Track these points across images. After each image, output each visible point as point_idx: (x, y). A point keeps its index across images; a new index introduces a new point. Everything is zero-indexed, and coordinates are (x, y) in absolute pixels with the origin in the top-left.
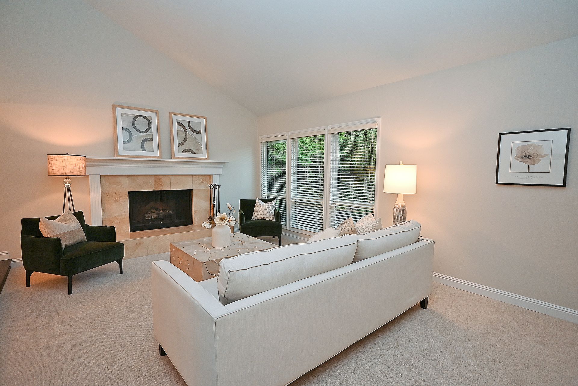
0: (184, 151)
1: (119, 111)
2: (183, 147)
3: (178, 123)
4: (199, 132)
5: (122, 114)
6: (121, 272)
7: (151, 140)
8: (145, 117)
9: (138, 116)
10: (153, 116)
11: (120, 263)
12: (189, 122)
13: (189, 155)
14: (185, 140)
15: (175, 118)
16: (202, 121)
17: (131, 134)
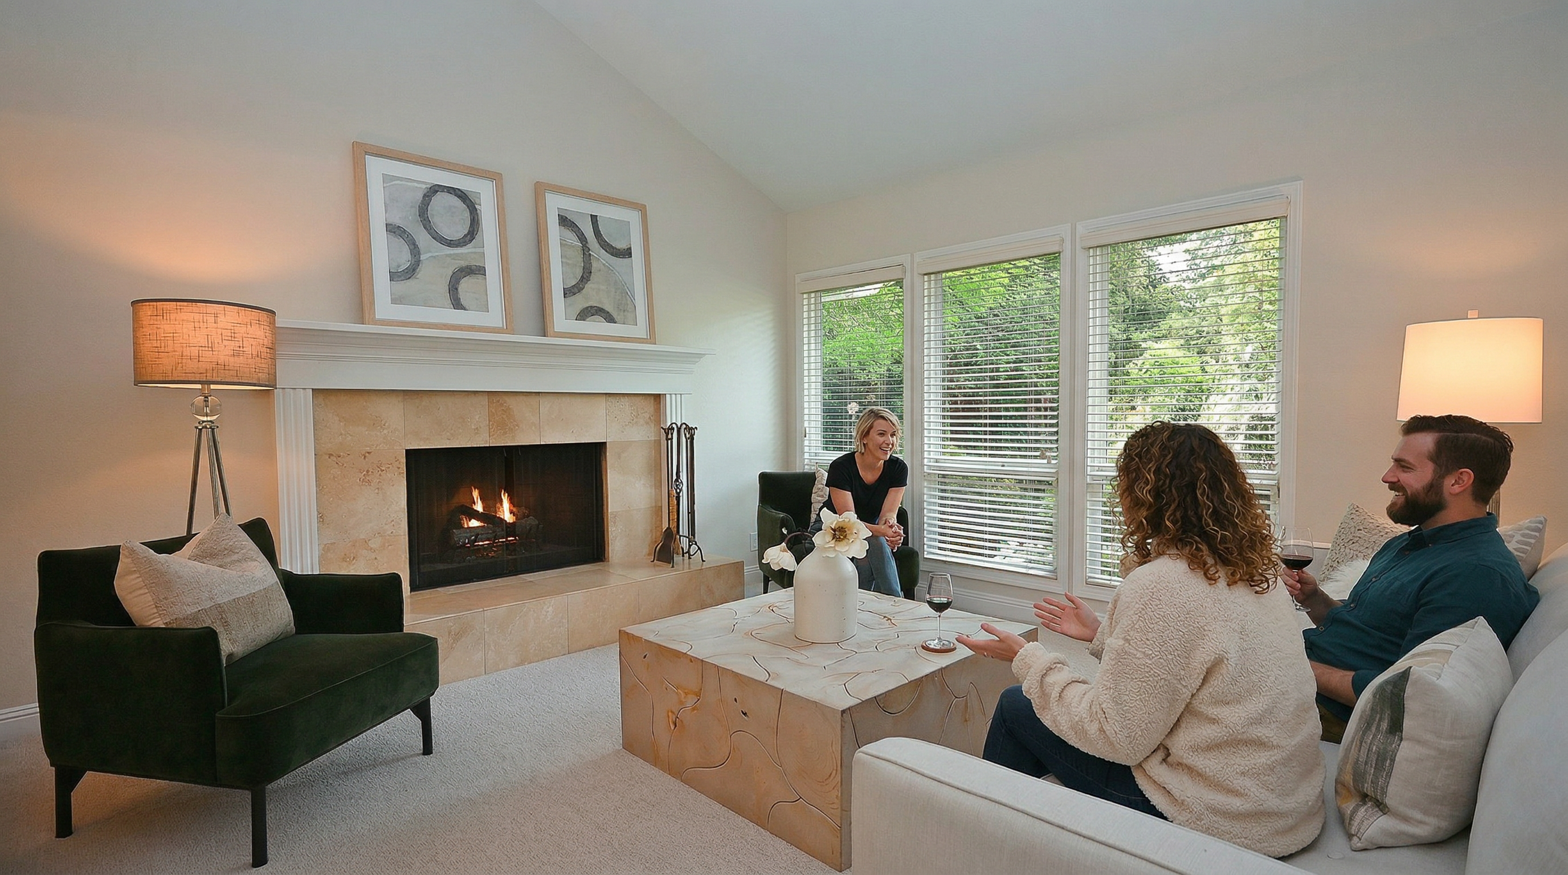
0: (584, 314)
1: (376, 168)
2: (580, 302)
3: (564, 221)
4: (627, 253)
5: (387, 178)
6: (427, 749)
7: (481, 271)
8: (462, 195)
9: (435, 190)
10: (484, 193)
11: (423, 712)
12: (594, 218)
13: (596, 326)
14: (586, 276)
15: (555, 204)
16: (633, 217)
17: (415, 250)
